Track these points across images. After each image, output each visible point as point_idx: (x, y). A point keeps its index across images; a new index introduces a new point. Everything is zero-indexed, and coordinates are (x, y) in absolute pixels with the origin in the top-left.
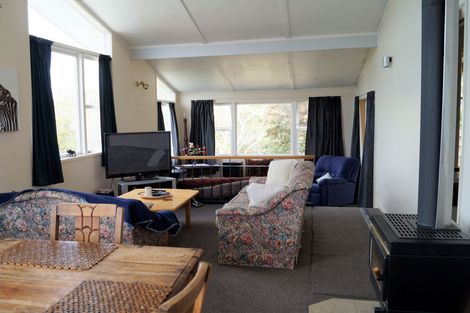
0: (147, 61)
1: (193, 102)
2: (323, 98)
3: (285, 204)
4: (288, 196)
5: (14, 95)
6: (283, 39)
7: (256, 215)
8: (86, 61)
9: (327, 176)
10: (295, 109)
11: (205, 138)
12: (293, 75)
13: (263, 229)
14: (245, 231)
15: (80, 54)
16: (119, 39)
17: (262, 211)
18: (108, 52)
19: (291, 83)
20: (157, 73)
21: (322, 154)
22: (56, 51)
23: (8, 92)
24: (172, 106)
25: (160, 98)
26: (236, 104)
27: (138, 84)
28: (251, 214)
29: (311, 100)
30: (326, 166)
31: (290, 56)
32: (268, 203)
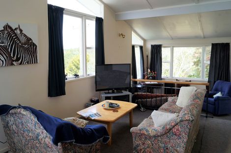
0: (125, 21)
1: (152, 45)
2: (219, 44)
3: (174, 130)
4: (177, 124)
5: (35, 41)
6: (194, 4)
7: (155, 136)
8: (87, 20)
9: (219, 94)
10: (204, 50)
11: (157, 67)
12: (202, 29)
13: (159, 147)
14: (148, 147)
15: (84, 17)
16: (108, 8)
17: (159, 134)
18: (101, 15)
19: (202, 34)
20: (132, 29)
21: (218, 80)
22: (67, 14)
23: (31, 39)
24: (141, 48)
25: (133, 43)
26: (173, 47)
27: (120, 35)
28: (152, 135)
29: (213, 45)
30: (219, 87)
31: (200, 15)
32: (163, 128)
